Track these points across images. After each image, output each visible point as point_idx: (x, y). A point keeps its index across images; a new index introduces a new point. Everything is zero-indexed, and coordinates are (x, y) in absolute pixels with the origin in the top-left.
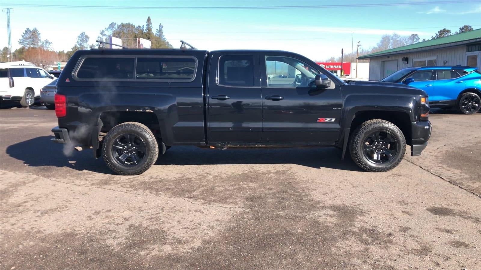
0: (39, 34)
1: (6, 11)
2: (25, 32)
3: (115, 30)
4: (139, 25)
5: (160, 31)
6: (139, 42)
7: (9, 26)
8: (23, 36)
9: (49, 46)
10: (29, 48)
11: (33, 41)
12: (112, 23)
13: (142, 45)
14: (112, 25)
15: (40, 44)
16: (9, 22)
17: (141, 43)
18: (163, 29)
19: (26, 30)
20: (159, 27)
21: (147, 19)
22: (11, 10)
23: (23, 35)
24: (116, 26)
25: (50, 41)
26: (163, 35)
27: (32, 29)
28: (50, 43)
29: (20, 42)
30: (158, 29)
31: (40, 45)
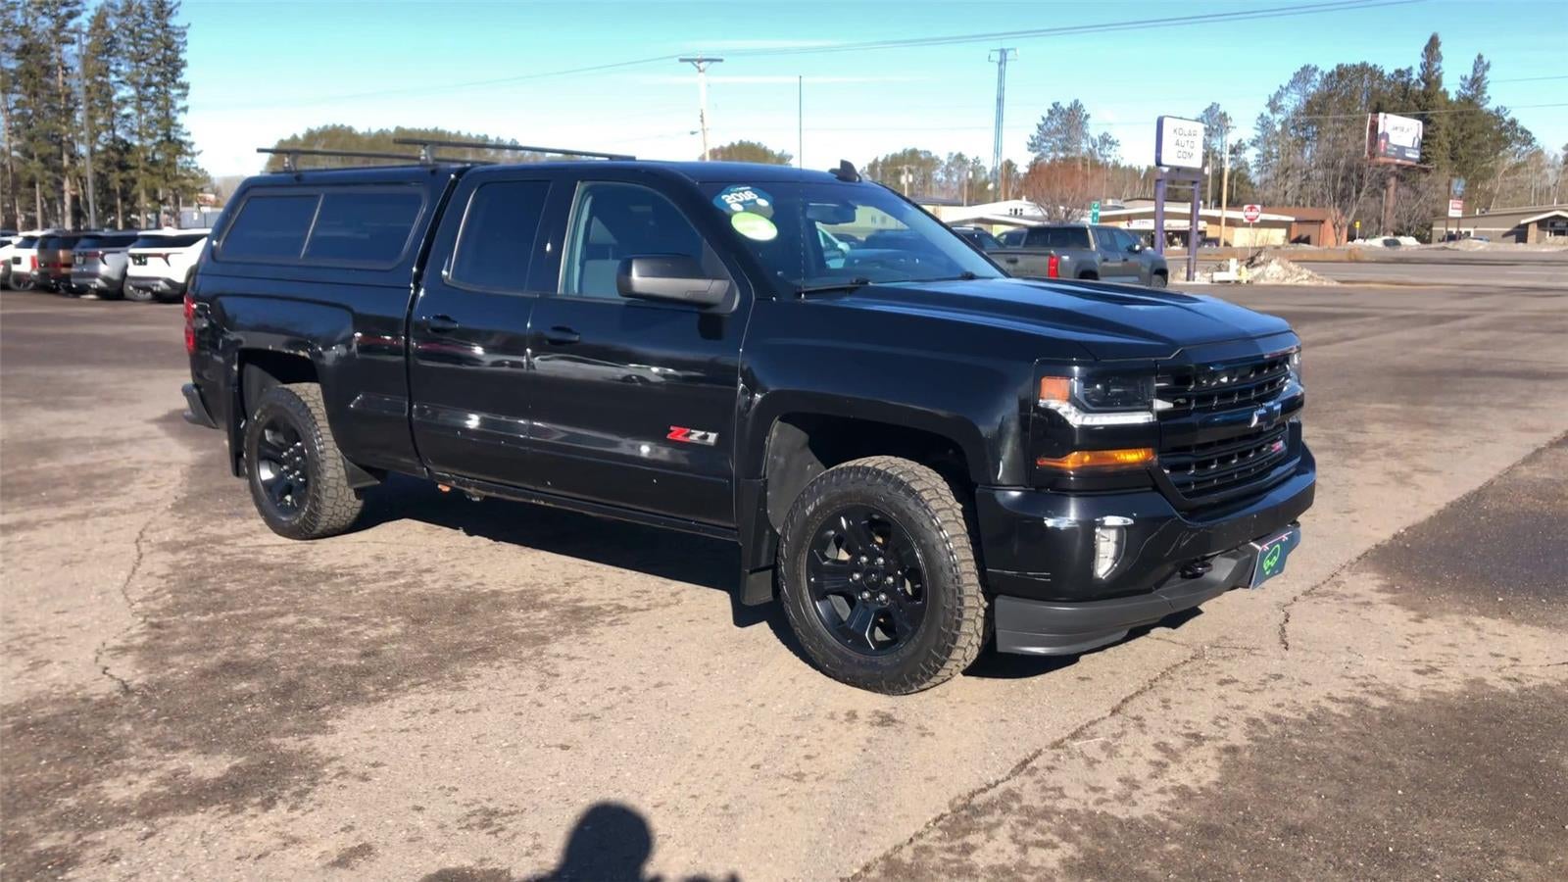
0: (1087, 116)
1: (996, 57)
2: (1046, 115)
3: (1312, 90)
4: (1398, 67)
5: (1477, 83)
6: (1374, 127)
7: (1000, 101)
8: (1039, 127)
9: (1111, 152)
10: (1053, 160)
11: (1069, 139)
12: (1306, 69)
13: (1386, 136)
14: (1304, 74)
15: (1085, 146)
16: (1001, 89)
17: (1380, 131)
18: (1487, 74)
19: (1052, 108)
20: (1471, 69)
21: (1425, 41)
22: (1010, 55)
23: (1042, 122)
24: (1318, 76)
25: (1114, 138)
26: (1485, 96)
27: (1065, 105)
28: (1112, 143)
29: (1033, 145)
30: (1469, 77)
31: (1085, 150)
